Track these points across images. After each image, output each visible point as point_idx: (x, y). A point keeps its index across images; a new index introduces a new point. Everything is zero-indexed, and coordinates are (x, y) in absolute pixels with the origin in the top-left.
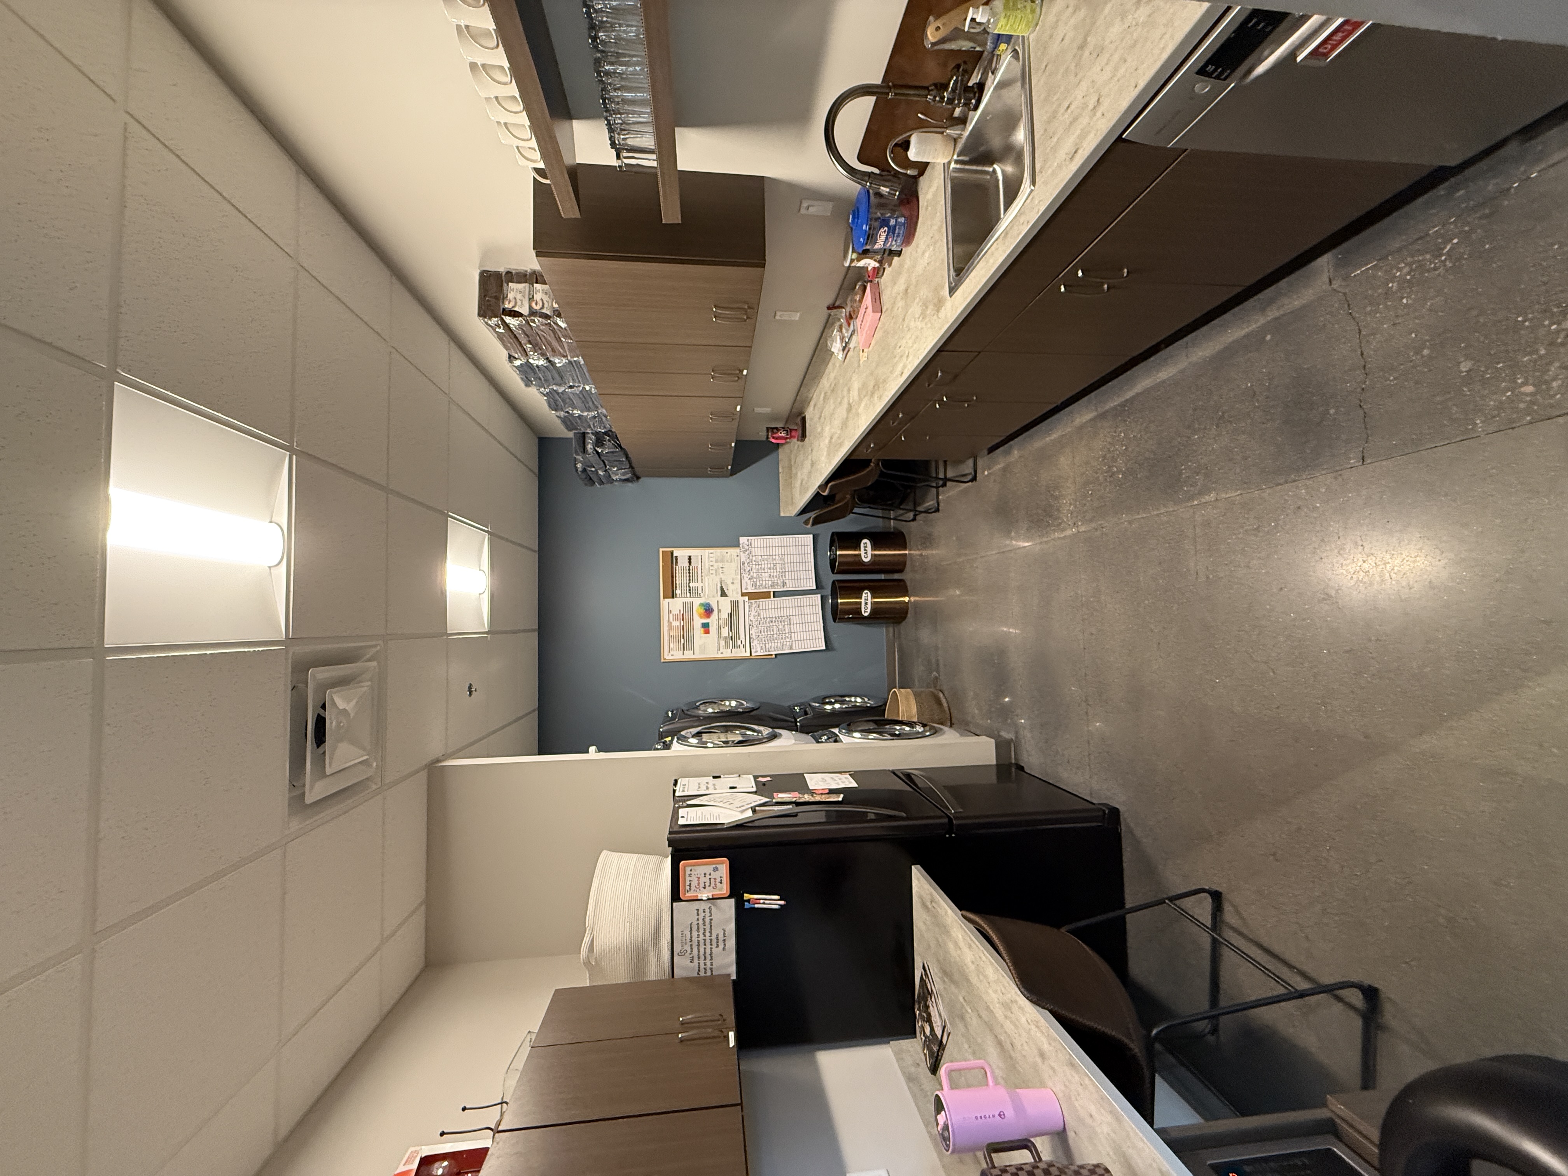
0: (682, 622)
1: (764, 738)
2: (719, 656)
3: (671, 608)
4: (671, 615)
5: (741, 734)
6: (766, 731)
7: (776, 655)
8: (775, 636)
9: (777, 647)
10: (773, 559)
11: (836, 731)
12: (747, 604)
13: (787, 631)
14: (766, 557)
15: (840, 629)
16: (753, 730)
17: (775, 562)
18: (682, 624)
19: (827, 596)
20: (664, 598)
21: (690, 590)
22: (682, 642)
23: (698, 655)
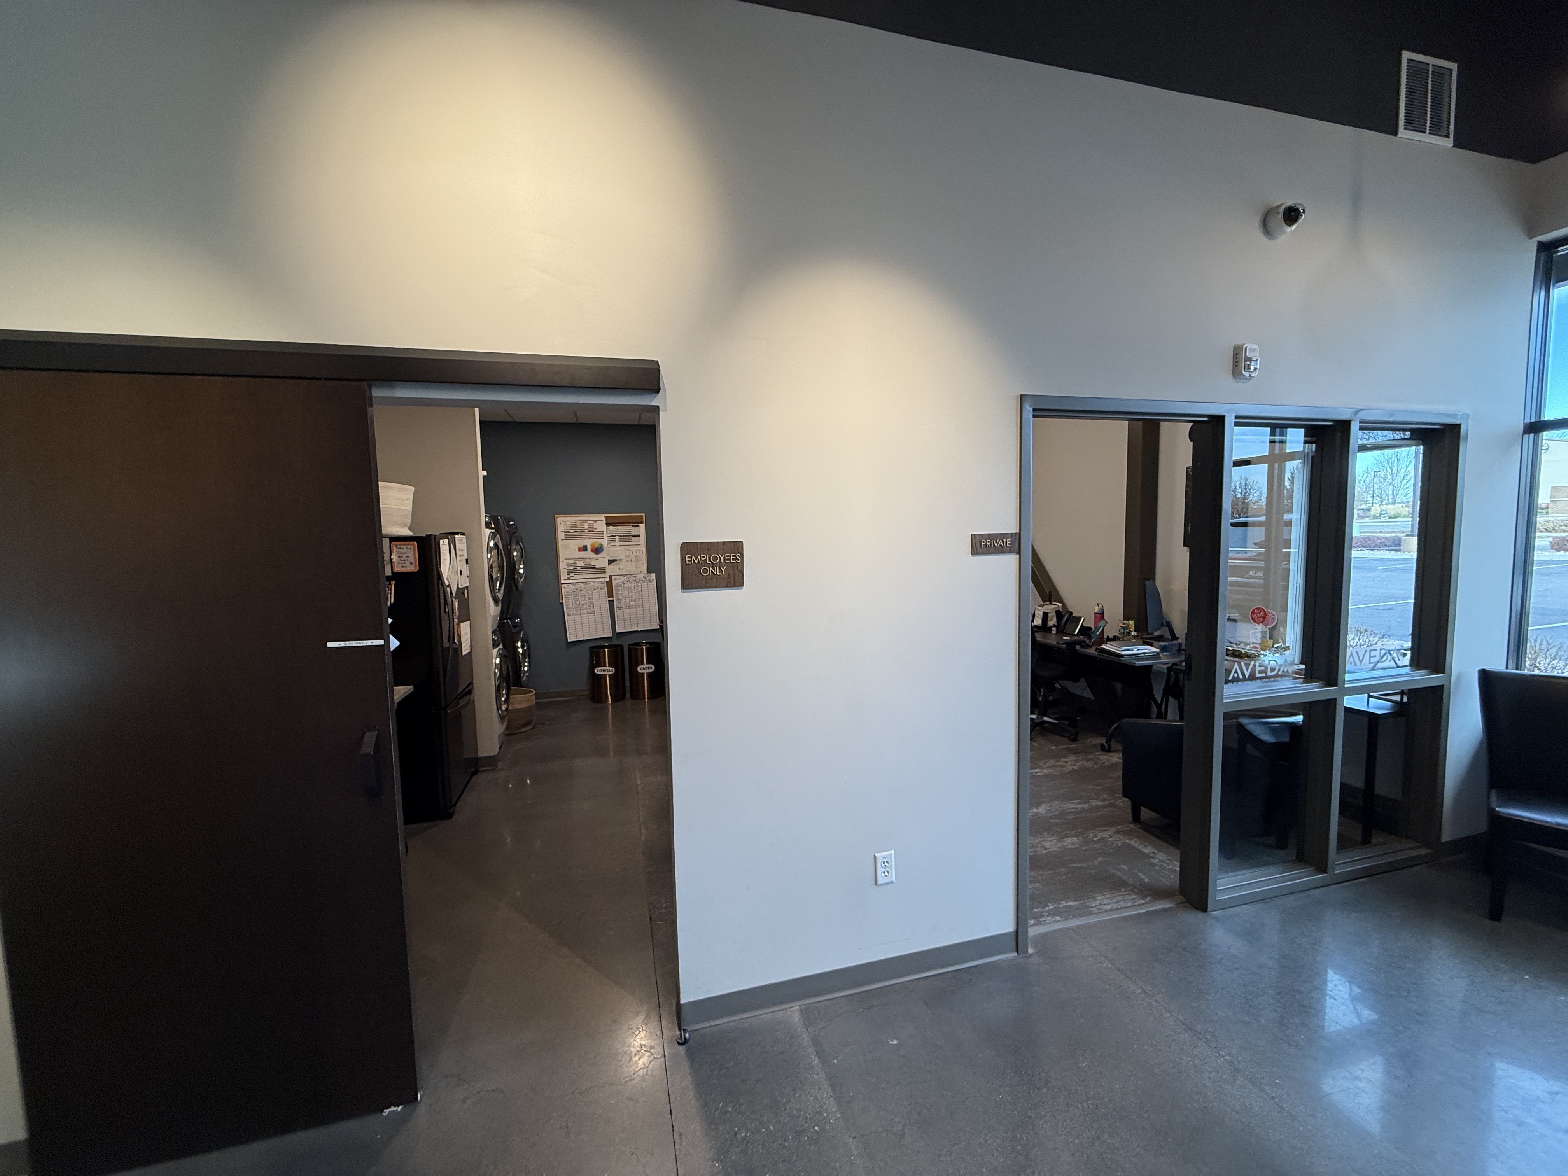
0: (587, 531)
1: (495, 594)
2: (561, 559)
3: (599, 522)
4: (593, 522)
5: (498, 577)
6: (500, 595)
7: (563, 603)
8: (578, 603)
9: (569, 605)
10: (639, 599)
11: (501, 646)
12: (603, 580)
13: (582, 611)
14: (640, 593)
15: (584, 654)
16: (500, 586)
17: (637, 600)
18: (586, 531)
19: (611, 641)
20: (606, 517)
21: (613, 536)
22: (571, 531)
23: (561, 543)
